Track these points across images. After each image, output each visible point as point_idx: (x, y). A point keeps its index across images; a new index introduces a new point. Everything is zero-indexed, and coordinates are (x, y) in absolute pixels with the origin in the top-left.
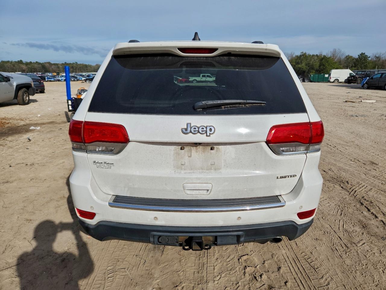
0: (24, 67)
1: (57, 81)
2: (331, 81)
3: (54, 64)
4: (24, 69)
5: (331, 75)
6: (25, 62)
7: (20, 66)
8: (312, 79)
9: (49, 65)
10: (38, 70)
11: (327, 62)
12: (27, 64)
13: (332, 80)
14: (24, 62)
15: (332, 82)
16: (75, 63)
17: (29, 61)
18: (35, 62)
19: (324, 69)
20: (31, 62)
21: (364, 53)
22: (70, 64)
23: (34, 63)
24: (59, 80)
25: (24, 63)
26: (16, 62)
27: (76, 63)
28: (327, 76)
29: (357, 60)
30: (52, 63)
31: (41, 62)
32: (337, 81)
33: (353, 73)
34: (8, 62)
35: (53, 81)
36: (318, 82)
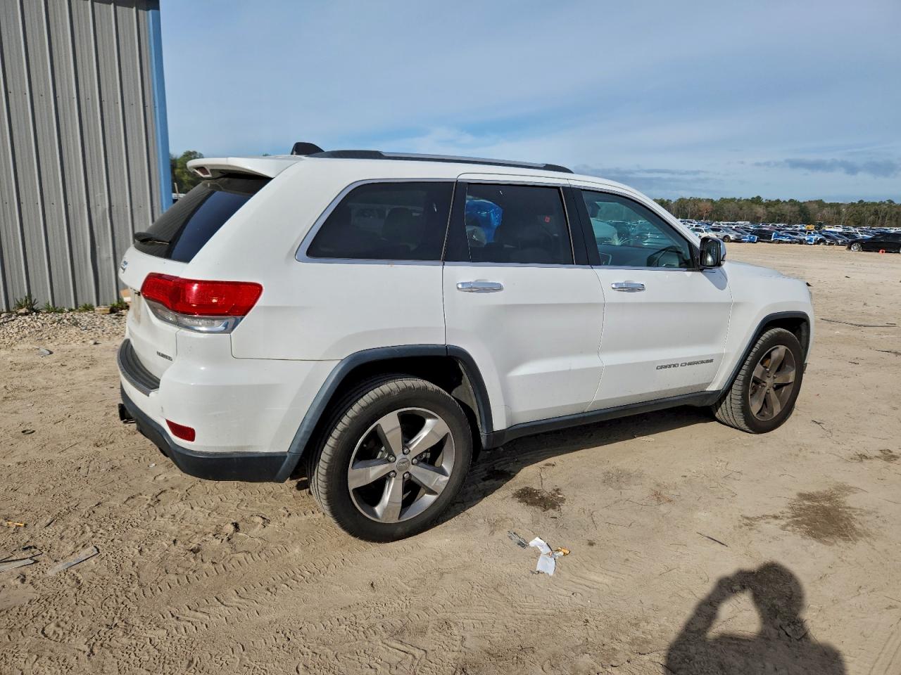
0: (760, 210)
1: (796, 242)
3: (831, 205)
4: (758, 215)
6: (766, 200)
7: (752, 209)
9: (817, 207)
10: (788, 217)
12: (769, 204)
14: (764, 201)
16: (887, 202)
17: (774, 199)
18: (787, 201)
20: (778, 201)
22: (874, 204)
23: (784, 201)
24: (801, 242)
25: (763, 204)
26: (747, 200)
27: (891, 202)
30: (827, 202)
31: (801, 201)
34: (733, 200)
35: (787, 242)
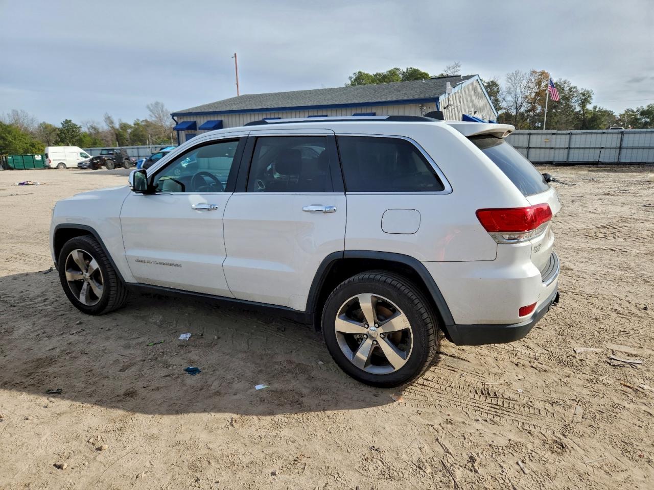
2: (52, 167)
5: (49, 156)
8: (11, 165)
11: (9, 132)
13: (54, 165)
15: (55, 168)
19: (7, 146)
21: (70, 121)
28: (38, 158)
29: (61, 131)
32: (62, 167)
33: (84, 152)
36: (25, 169)
